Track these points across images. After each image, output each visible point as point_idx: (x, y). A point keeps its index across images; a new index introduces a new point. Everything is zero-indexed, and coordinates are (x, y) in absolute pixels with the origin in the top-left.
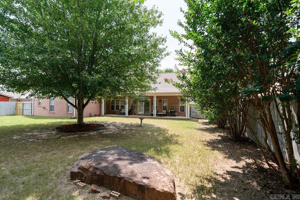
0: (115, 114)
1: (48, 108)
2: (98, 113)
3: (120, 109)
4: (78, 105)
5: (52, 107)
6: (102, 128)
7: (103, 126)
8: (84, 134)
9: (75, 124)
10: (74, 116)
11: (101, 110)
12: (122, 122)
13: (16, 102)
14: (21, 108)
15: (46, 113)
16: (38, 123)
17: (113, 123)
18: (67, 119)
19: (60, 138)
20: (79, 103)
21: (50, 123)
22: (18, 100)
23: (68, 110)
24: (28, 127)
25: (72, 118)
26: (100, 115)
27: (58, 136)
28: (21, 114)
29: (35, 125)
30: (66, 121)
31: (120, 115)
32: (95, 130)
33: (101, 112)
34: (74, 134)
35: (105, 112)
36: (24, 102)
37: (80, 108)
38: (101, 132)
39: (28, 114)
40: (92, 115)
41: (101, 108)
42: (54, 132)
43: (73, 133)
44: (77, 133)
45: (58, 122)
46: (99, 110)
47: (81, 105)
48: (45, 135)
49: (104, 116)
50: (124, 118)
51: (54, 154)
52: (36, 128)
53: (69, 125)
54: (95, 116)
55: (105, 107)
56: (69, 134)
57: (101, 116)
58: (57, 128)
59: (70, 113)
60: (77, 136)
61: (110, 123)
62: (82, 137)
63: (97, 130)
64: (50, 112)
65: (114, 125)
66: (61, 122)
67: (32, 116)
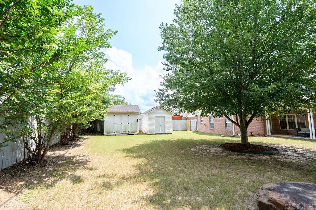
0: (289, 134)
1: (209, 125)
2: (262, 132)
3: (297, 127)
4: (240, 123)
5: (212, 124)
6: (275, 152)
7: (276, 150)
8: (252, 157)
9: (239, 144)
10: (234, 134)
11: (266, 129)
12: (308, 148)
13: (186, 120)
14: (189, 125)
15: (207, 130)
16: (204, 139)
17: (291, 148)
18: (227, 137)
19: (227, 156)
20: (241, 121)
21: (213, 139)
22: (187, 119)
23: (227, 128)
24: (197, 141)
25: (231, 136)
26: (264, 135)
27: (225, 154)
28: (190, 129)
29: (202, 140)
30: (227, 139)
31: (298, 136)
32: (267, 154)
33: (266, 131)
34: (241, 155)
35: (271, 131)
36: (191, 120)
37: (244, 126)
38: (275, 158)
39: (194, 130)
40: (254, 134)
41: (266, 126)
42: (220, 149)
43: (240, 153)
44: (244, 153)
45: (220, 140)
46: (262, 128)
47: (244, 122)
48: (213, 151)
49: (271, 137)
50: (308, 142)
51: (228, 173)
52: (203, 143)
53: (232, 144)
54: (259, 135)
55: (270, 125)
56: (236, 153)
57: (266, 136)
58: (221, 145)
59: (229, 131)
60: (245, 157)
61: (285, 147)
62: (251, 159)
63: (269, 154)
64: (211, 129)
65: (294, 150)
66: (223, 140)
67: (197, 132)
